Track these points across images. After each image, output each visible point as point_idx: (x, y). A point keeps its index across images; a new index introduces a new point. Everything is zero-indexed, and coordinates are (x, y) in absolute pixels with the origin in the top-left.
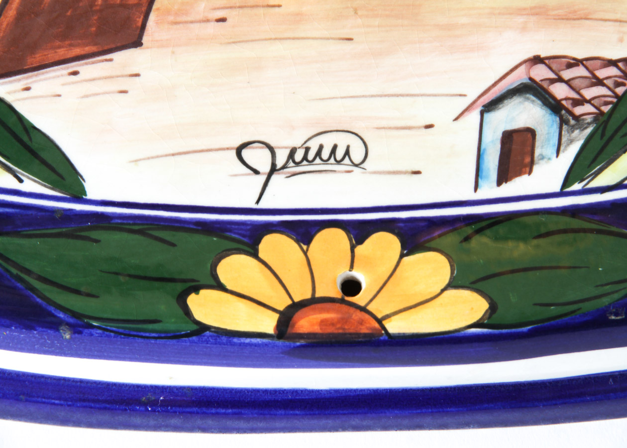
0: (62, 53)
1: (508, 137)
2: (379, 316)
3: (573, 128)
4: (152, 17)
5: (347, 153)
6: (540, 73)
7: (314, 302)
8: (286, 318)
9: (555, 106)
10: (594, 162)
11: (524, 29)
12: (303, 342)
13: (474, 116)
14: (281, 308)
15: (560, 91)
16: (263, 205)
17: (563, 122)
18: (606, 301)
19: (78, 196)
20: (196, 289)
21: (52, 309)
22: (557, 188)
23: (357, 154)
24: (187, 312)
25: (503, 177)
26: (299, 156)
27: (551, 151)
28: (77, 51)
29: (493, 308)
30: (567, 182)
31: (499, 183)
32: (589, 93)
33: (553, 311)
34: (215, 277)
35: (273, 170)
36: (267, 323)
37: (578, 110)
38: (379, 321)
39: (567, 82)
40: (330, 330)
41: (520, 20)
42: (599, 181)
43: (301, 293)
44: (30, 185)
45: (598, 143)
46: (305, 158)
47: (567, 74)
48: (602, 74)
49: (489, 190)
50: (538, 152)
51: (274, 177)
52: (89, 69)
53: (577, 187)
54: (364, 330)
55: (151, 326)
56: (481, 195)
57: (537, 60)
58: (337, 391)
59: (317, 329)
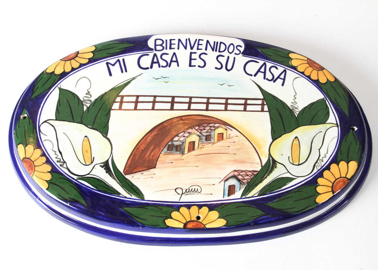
0: (140, 170)
1: (230, 187)
2: (204, 224)
3: (243, 185)
4: (158, 162)
5: (197, 190)
6: (236, 173)
7: (191, 221)
8: (185, 225)
9: (239, 180)
10: (247, 192)
11: (232, 164)
12: (189, 229)
13: (223, 182)
14: (184, 223)
15: (240, 177)
16: (180, 201)
17: (241, 183)
18: (250, 221)
19: (143, 199)
20: (167, 219)
21: (138, 223)
22: (240, 197)
23: (199, 191)
24: (165, 224)
25: (229, 195)
26: (188, 191)
27: (238, 190)
28: (143, 169)
29: (227, 223)
30: (242, 196)
31: (228, 196)
32: (246, 178)
33: (240, 223)
34: (171, 216)
35: (182, 194)
36: (182, 226)
37: (244, 181)
38: (204, 225)
39: (241, 175)
40: (194, 227)
41: (232, 162)
42: (248, 196)
43: (189, 220)
44: (133, 197)
45: (248, 188)
46: (189, 191)
47: (241, 174)
48: (248, 174)
49: (226, 198)
50: (236, 190)
51: (183, 195)
52: (145, 173)
53: (244, 197)
54: (201, 227)
55: (158, 226)
56: (225, 199)
57: (235, 171)
58: (195, 238)
59: (192, 227)
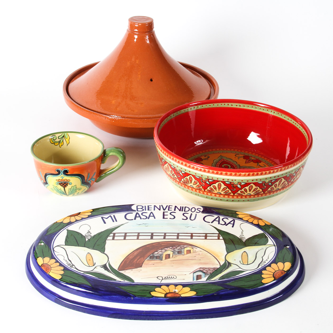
0: (130, 268)
1: (197, 276)
2: (180, 294)
3: (207, 275)
4: (143, 264)
5: (173, 277)
6: (201, 269)
7: (170, 293)
8: (166, 294)
9: (204, 273)
10: (210, 278)
11: (198, 265)
12: (168, 298)
13: (192, 274)
15: (204, 271)
16: (161, 283)
17: (205, 274)
18: (214, 292)
19: (134, 282)
20: (152, 292)
21: (130, 294)
22: (205, 281)
23: (175, 277)
24: (151, 294)
26: (166, 278)
27: (204, 277)
28: (132, 268)
29: (197, 293)
30: (207, 280)
31: (197, 280)
32: (209, 271)
33: (206, 293)
34: (155, 290)
35: (163, 279)
36: (163, 295)
37: (207, 273)
38: (180, 295)
39: (206, 270)
40: (173, 296)
41: (198, 264)
42: (211, 280)
43: (168, 292)
44: (126, 281)
45: (211, 276)
46: (167, 278)
47: (205, 269)
48: (210, 269)
49: (195, 281)
50: (202, 277)
51: (163, 280)
52: (134, 270)
53: (208, 280)
54: (178, 296)
55: (145, 296)
57: (201, 268)
59: (170, 296)
